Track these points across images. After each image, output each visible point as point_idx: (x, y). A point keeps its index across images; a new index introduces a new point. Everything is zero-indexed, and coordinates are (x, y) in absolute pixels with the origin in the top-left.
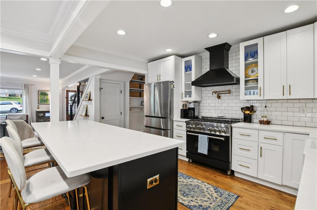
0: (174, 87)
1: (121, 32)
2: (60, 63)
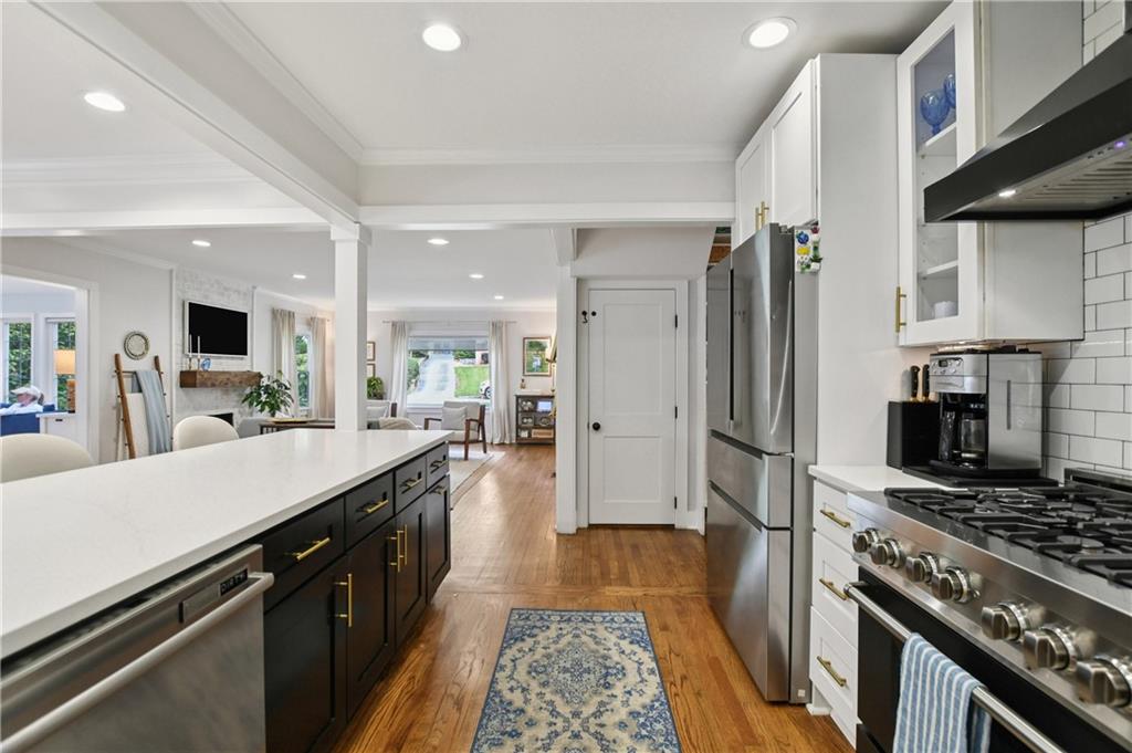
0: (817, 259)
1: (442, 37)
2: (358, 238)
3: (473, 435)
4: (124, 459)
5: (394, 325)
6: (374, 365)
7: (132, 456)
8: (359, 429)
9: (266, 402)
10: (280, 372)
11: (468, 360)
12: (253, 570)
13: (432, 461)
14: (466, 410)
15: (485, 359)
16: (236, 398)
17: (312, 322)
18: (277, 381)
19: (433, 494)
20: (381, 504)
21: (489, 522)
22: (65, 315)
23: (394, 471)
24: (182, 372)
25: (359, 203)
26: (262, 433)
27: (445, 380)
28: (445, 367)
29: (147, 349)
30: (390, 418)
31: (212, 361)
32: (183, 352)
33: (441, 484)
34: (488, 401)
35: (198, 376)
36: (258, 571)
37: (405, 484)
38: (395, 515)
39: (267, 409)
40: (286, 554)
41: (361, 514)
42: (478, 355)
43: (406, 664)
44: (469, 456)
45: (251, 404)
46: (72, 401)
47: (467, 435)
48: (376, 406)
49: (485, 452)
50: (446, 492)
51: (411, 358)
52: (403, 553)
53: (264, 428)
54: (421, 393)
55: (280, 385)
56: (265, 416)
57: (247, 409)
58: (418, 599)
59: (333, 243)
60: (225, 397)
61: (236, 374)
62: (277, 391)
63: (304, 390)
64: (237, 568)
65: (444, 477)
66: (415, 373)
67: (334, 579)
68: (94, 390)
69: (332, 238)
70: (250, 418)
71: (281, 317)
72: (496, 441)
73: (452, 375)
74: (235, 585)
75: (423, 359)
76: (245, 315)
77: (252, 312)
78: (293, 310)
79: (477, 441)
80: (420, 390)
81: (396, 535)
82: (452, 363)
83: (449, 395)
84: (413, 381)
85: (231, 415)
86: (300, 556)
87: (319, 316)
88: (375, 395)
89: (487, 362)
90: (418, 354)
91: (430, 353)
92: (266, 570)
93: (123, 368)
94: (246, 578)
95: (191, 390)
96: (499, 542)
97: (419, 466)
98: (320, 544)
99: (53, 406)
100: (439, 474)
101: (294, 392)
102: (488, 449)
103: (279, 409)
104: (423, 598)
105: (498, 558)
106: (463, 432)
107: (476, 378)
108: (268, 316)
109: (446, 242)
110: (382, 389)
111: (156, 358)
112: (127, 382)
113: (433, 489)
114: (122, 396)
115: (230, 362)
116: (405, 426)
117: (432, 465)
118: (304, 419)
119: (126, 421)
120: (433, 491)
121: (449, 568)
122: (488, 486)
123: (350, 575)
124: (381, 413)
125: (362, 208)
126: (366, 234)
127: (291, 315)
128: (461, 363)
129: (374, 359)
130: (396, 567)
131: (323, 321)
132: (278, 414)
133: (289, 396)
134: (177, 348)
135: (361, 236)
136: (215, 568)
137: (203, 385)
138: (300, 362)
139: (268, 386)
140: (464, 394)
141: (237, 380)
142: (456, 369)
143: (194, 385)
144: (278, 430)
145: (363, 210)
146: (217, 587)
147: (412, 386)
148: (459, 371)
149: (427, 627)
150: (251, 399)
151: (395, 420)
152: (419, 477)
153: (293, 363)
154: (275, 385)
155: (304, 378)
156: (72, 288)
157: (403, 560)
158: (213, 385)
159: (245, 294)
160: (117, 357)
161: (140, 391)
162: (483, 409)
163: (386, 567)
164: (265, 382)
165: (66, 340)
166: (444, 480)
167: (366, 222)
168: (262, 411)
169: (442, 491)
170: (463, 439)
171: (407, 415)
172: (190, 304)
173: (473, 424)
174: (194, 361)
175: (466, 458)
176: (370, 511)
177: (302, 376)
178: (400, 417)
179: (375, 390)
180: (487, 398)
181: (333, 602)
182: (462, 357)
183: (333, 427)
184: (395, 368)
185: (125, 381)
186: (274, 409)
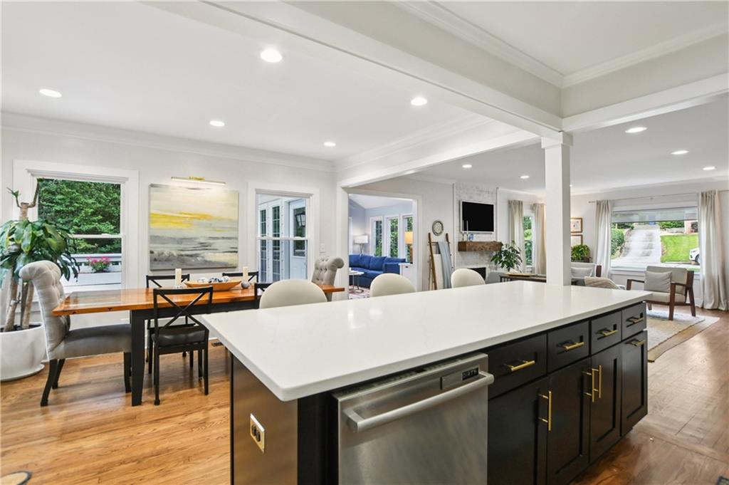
2: (562, 142)
3: (678, 298)
4: (432, 290)
5: (599, 203)
6: (582, 236)
7: (436, 288)
8: (565, 285)
9: (505, 262)
10: (513, 242)
11: (675, 230)
12: (482, 370)
13: (629, 317)
14: (671, 274)
15: (695, 228)
16: (487, 259)
17: (534, 207)
18: (512, 248)
19: (629, 345)
20: (578, 344)
21: (696, 383)
22: (408, 214)
23: (590, 320)
24: (459, 243)
25: (562, 116)
26: (501, 281)
27: (650, 247)
28: (650, 236)
29: (443, 229)
30: (595, 278)
31: (474, 235)
32: (460, 230)
33: (637, 337)
34: (698, 267)
35: (467, 245)
36: (485, 371)
37: (600, 332)
38: (590, 355)
39: (505, 266)
40: (505, 365)
41: (560, 349)
42: (688, 224)
43: (599, 479)
44: (674, 316)
45: (496, 262)
46: (411, 257)
47: (672, 297)
48: (581, 267)
49: (694, 314)
50: (642, 346)
51: (616, 229)
52: (597, 387)
53: (502, 278)
54: (626, 258)
55: (514, 250)
56: (504, 271)
57: (494, 265)
58: (611, 430)
59: (544, 150)
60: (482, 258)
61: (488, 243)
62: (512, 255)
63: (529, 254)
64: (473, 366)
65: (642, 332)
66: (621, 241)
67: (538, 391)
68: (420, 253)
69: (543, 147)
70: (495, 271)
71: (514, 205)
72: (709, 306)
73: (658, 244)
74: (471, 376)
75: (627, 230)
76: (493, 206)
77: (496, 204)
78: (521, 200)
79: (683, 304)
80: (624, 255)
81: (591, 372)
82: (658, 232)
83: (655, 260)
84: (619, 248)
85: (485, 269)
86: (513, 368)
87: (540, 202)
88: (582, 259)
89: (696, 231)
90: (622, 226)
91: (634, 225)
92: (490, 372)
93: (432, 241)
94: (477, 373)
95: (464, 252)
96: (708, 405)
97: (615, 319)
98: (528, 363)
99: (405, 259)
100: (636, 329)
101: (522, 255)
102: (697, 312)
103: (513, 266)
104: (617, 430)
105: (705, 421)
106: (668, 295)
107: (685, 245)
108: (506, 205)
109: (645, 129)
110: (588, 254)
111: (447, 235)
112: (434, 248)
113: (631, 340)
114: (432, 256)
115: (484, 236)
116: (606, 285)
117: (628, 320)
118: (529, 274)
119: (433, 269)
120: (630, 343)
121: (646, 413)
122: (697, 348)
123: (550, 392)
124: (588, 273)
125: (564, 120)
126: (569, 138)
127: (520, 203)
128: (666, 233)
129: (581, 232)
130: (591, 397)
131: (542, 205)
132: (511, 269)
133: (520, 258)
134: (456, 229)
135: (564, 141)
136: (460, 362)
137: (470, 250)
138: (528, 235)
139: (506, 251)
140: (671, 260)
141: (488, 247)
142: (662, 238)
143: (465, 250)
144: (511, 280)
145: (565, 121)
146: (460, 375)
147: (618, 252)
148: (666, 239)
149: (620, 456)
150: (496, 259)
151: (600, 280)
152: (615, 328)
153: (522, 235)
154: (510, 251)
155: (528, 246)
156: (411, 200)
157: (597, 394)
158: (475, 250)
159: (492, 193)
160: (429, 234)
161: (440, 253)
162: (691, 275)
163: (581, 395)
164: (504, 248)
165: (410, 227)
166: (641, 335)
167: (567, 129)
168: (502, 267)
169: (639, 344)
170: (668, 301)
171: (611, 276)
172: (463, 203)
173: (678, 288)
174: (465, 235)
175: (671, 318)
176: (567, 348)
177: (529, 244)
178: (604, 278)
179: (581, 254)
180: (698, 264)
181: (537, 408)
182: (669, 226)
183: (545, 281)
184: (601, 238)
185: (434, 247)
186: (510, 266)
